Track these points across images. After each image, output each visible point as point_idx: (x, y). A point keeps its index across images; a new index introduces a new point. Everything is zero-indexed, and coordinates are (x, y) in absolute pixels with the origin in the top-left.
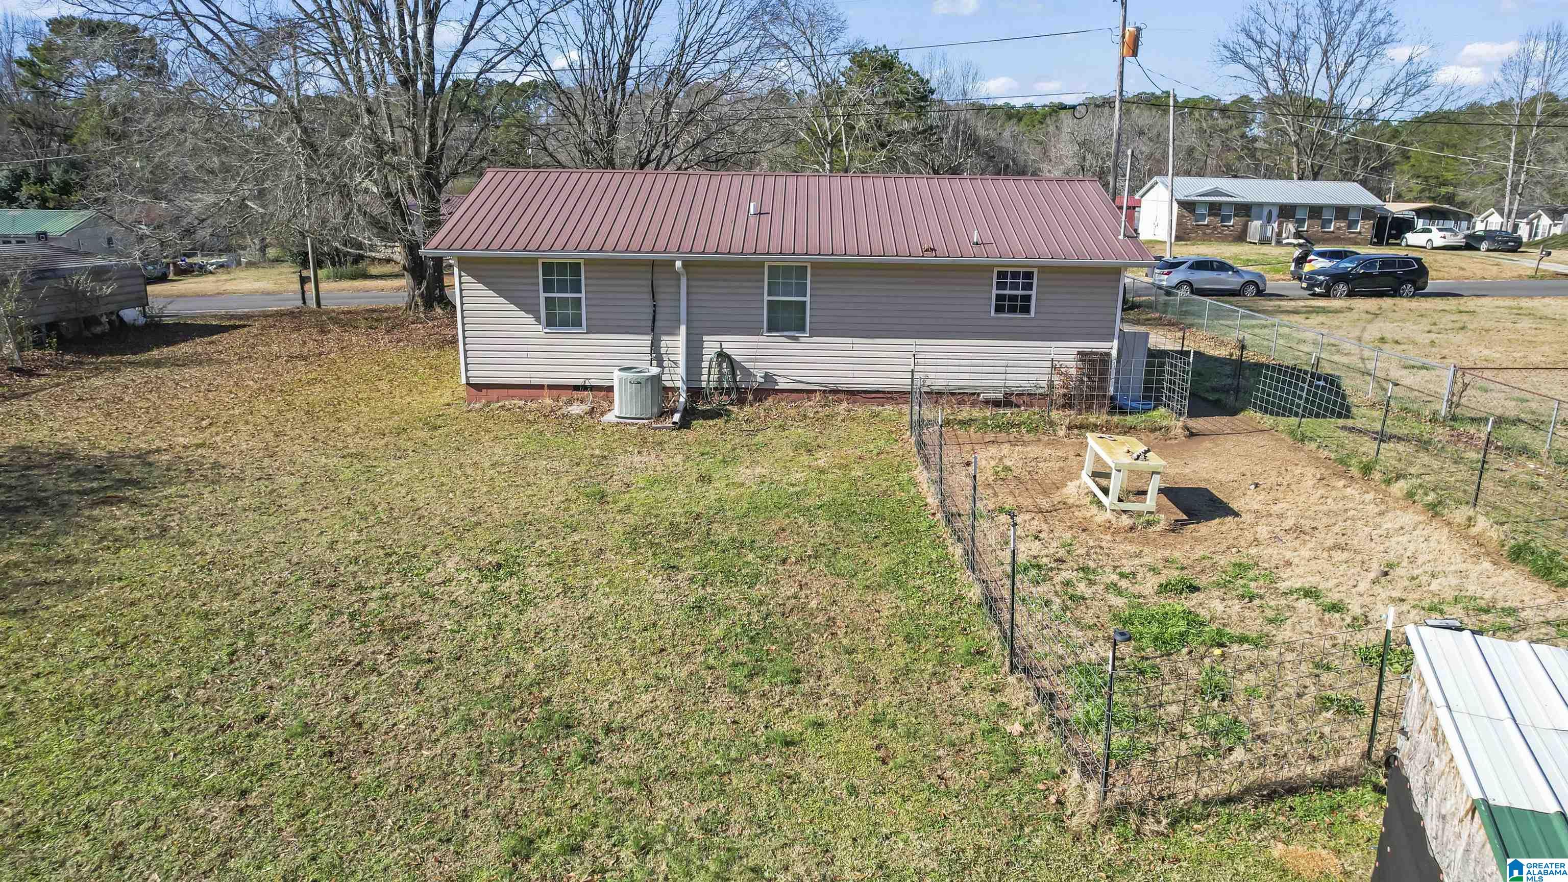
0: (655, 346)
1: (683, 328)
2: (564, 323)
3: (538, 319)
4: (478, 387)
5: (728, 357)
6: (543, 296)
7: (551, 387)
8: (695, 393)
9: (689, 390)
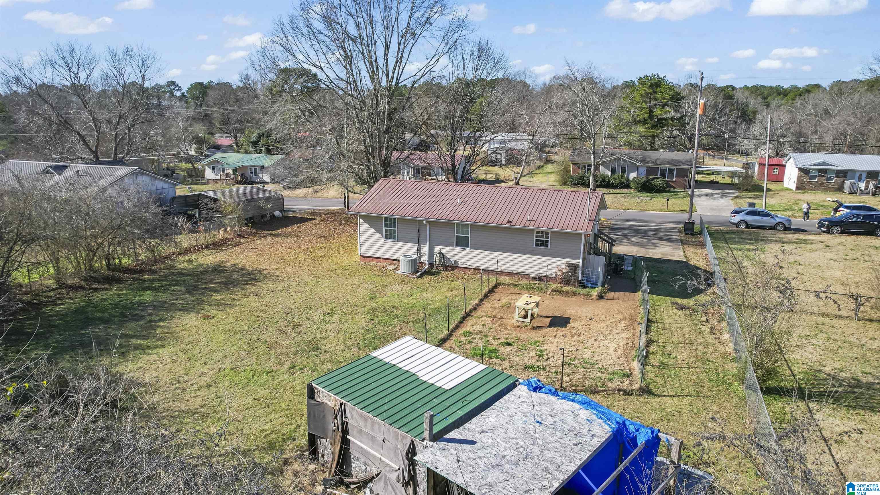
0: (419, 248)
1: (428, 243)
2: (391, 238)
3: (382, 236)
4: (364, 257)
5: (443, 254)
6: (384, 228)
7: (383, 259)
8: (431, 265)
9: (429, 264)
